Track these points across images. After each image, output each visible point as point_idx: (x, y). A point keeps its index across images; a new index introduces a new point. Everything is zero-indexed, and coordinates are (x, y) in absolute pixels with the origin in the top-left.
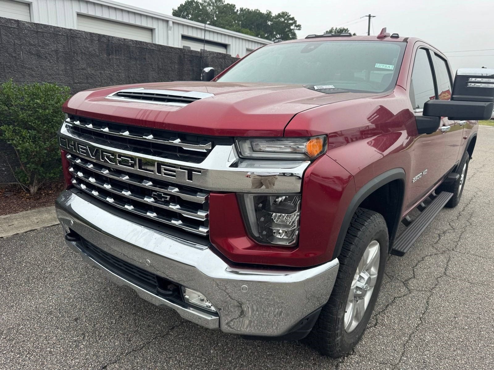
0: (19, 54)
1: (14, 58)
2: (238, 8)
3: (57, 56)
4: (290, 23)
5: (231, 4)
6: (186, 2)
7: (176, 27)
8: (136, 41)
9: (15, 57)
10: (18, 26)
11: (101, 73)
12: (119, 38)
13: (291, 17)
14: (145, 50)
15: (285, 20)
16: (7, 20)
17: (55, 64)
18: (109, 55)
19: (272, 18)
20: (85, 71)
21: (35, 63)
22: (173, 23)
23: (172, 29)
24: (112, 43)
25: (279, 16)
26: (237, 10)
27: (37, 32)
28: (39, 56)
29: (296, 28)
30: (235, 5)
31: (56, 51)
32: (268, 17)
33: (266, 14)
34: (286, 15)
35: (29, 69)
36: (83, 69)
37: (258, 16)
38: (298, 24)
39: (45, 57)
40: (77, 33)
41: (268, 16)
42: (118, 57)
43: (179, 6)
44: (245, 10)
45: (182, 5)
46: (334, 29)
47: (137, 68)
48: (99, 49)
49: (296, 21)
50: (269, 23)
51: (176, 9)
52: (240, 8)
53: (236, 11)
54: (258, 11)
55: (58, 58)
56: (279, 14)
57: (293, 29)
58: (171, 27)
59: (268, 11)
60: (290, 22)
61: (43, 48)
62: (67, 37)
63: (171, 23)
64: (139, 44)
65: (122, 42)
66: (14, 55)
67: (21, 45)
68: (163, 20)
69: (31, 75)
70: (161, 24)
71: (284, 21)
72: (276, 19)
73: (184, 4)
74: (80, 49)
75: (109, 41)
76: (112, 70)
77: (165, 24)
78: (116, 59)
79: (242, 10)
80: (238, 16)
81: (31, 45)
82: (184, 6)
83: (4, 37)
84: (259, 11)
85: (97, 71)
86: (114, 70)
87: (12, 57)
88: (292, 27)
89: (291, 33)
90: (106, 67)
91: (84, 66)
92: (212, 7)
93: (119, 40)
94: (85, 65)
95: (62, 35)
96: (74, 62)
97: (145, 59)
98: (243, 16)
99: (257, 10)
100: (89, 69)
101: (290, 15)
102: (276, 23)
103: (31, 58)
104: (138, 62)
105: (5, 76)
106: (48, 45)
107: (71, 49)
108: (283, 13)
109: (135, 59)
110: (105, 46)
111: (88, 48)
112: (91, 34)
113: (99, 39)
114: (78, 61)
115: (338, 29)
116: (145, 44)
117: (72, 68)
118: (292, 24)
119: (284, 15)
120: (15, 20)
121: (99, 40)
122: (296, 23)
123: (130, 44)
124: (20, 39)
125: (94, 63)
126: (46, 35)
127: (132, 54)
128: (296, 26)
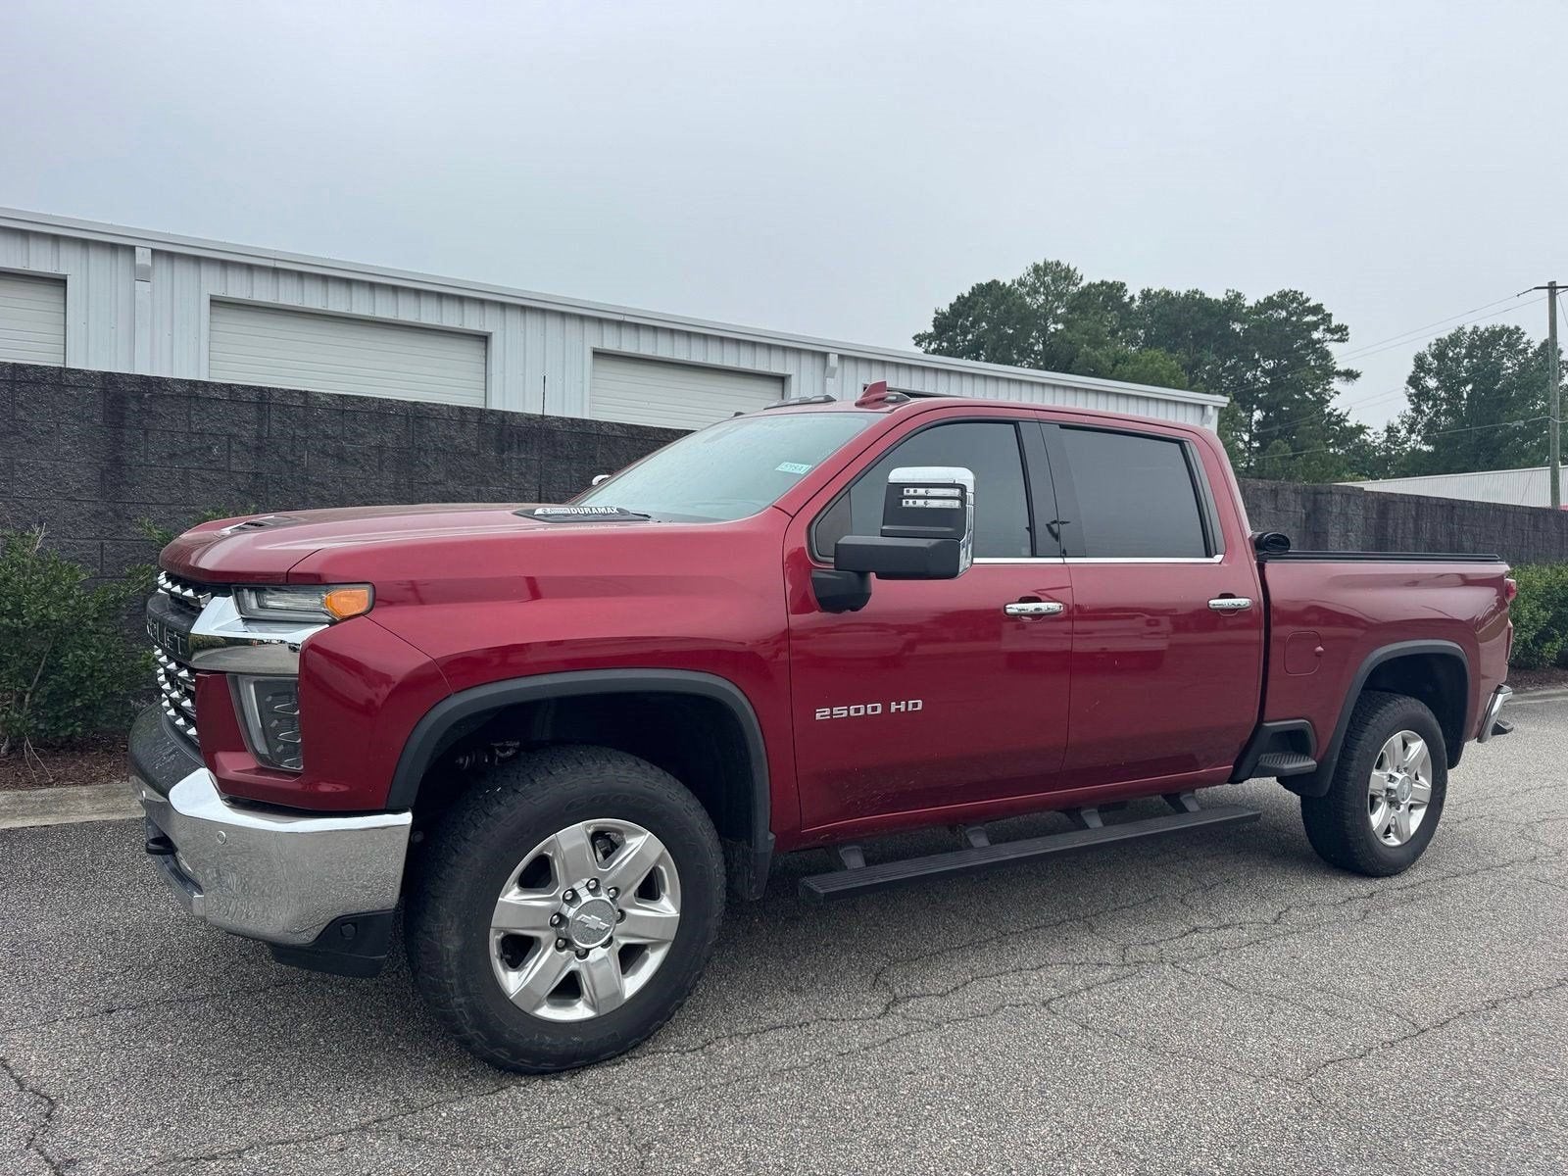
0: (301, 457)
1: (290, 465)
2: (1134, 290)
3: (380, 457)
4: (1307, 323)
5: (1111, 282)
6: (973, 288)
7: (849, 367)
8: (572, 419)
9: (292, 462)
10: (306, 402)
11: (479, 491)
12: (528, 414)
13: (1312, 303)
14: (595, 437)
15: (1291, 315)
16: (286, 392)
17: (375, 473)
18: (503, 452)
19: (1244, 311)
20: (440, 488)
21: (330, 473)
22: (841, 357)
23: (838, 373)
24: (511, 425)
25: (1270, 304)
26: (1132, 298)
27: (343, 411)
28: (341, 457)
29: (1328, 336)
30: (1123, 285)
31: (380, 449)
32: (1228, 311)
33: (1225, 303)
34: (1295, 299)
35: (318, 484)
36: (436, 483)
37: (1196, 308)
38: (1335, 322)
39: (356, 460)
40: (430, 409)
41: (1232, 307)
42: (524, 456)
43: (954, 300)
44: (1157, 294)
45: (963, 296)
46: (1469, 329)
47: (571, 480)
48: (478, 440)
49: (1330, 315)
50: (1237, 327)
51: (944, 310)
52: (1142, 292)
53: (1126, 299)
54: (1198, 296)
55: (381, 462)
56: (1270, 299)
57: (1319, 341)
58: (834, 370)
59: (1230, 294)
60: (1310, 318)
61: (351, 441)
62: (407, 418)
63: (833, 360)
64: (579, 426)
65: (537, 422)
66: (290, 458)
67: (305, 440)
68: (814, 353)
69: (319, 497)
70: (807, 362)
71: (1287, 319)
72: (1259, 313)
73: (967, 295)
74: (433, 441)
75: (504, 421)
76: (506, 485)
77: (818, 362)
78: (519, 460)
79: (1146, 295)
80: (1136, 313)
81: (327, 437)
82: (969, 299)
83: (275, 425)
84: (1202, 294)
85: (469, 487)
86: (511, 484)
87: (286, 462)
88: (1316, 335)
89: (1315, 351)
90: (494, 479)
91: (440, 477)
92: (1043, 297)
93: (529, 419)
94: (442, 475)
95: (396, 414)
96: (417, 469)
97: (593, 457)
98: (1152, 312)
99: (1196, 292)
100: (450, 483)
101: (1308, 300)
102: (1260, 326)
103: (325, 463)
104: (575, 465)
105: (267, 499)
106: (362, 435)
107: (413, 443)
108: (1283, 295)
109: (568, 459)
110: (493, 433)
111: (452, 438)
112: (461, 409)
113: (480, 419)
114: (428, 467)
115: (1482, 329)
116: (594, 426)
117: (411, 481)
118: (1315, 326)
119: (1286, 299)
120: (301, 392)
121: (479, 422)
122: (1330, 322)
123: (558, 427)
124: (306, 427)
125: (464, 470)
126: (360, 416)
127: (558, 448)
128: (1328, 330)
